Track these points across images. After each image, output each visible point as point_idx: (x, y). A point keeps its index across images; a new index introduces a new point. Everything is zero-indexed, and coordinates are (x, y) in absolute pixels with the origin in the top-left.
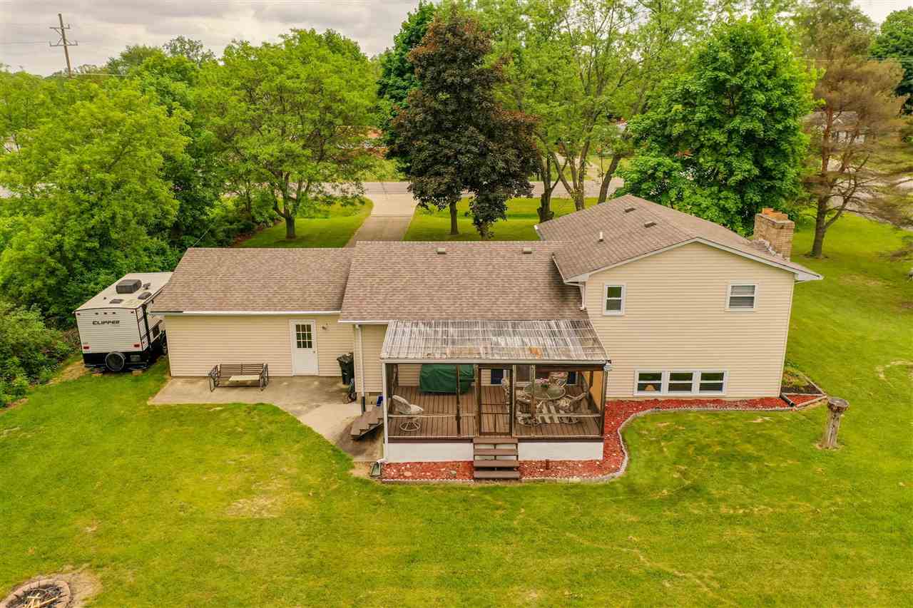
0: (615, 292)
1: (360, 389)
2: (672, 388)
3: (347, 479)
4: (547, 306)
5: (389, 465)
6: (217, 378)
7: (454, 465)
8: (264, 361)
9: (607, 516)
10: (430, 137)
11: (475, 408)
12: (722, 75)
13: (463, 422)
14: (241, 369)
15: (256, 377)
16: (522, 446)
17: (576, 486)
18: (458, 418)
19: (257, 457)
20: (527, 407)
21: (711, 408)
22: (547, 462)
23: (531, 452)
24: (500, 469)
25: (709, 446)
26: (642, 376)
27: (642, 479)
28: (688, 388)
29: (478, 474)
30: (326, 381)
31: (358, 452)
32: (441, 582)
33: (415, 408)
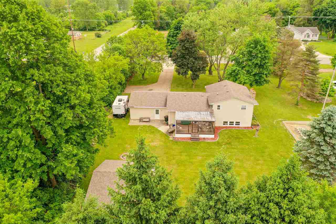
0: (219, 106)
1: (169, 123)
2: (230, 124)
3: (169, 140)
4: (206, 109)
5: (176, 138)
6: (141, 120)
7: (188, 138)
8: (149, 117)
9: (213, 147)
10: (181, 59)
11: (192, 128)
12: (251, 49)
13: (189, 131)
14: (145, 118)
15: (148, 120)
16: (200, 135)
17: (209, 142)
18: (189, 130)
19: (152, 136)
20: (201, 128)
21: (237, 128)
22: (204, 138)
23: (202, 136)
24: (196, 139)
25: (234, 136)
26: (224, 122)
27: (220, 141)
28: (233, 124)
29: (192, 140)
30: (161, 121)
31: (170, 135)
32: (186, 156)
33: (181, 128)
